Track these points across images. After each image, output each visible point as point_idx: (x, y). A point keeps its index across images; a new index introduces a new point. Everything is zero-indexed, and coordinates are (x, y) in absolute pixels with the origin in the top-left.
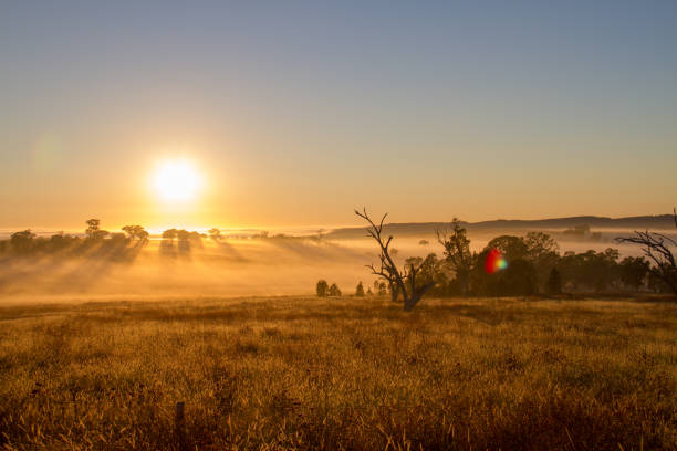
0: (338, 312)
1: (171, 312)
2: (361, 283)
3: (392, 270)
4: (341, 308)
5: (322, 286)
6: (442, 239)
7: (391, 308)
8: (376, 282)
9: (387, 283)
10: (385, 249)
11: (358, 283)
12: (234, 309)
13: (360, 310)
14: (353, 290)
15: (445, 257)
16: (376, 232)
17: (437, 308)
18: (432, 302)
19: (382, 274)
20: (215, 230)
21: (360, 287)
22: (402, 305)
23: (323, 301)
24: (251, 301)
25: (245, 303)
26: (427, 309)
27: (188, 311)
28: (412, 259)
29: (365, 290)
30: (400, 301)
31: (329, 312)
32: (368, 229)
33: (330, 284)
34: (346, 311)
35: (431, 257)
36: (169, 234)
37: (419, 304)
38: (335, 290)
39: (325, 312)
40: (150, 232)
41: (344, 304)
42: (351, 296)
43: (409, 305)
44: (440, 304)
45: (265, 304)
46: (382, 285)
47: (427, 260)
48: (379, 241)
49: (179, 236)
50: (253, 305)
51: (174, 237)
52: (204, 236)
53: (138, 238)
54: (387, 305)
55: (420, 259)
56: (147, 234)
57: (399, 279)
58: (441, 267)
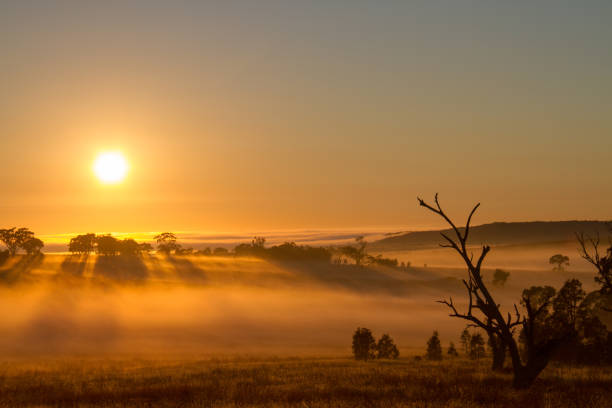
0: (387, 389)
1: (78, 390)
2: (436, 333)
3: (491, 309)
4: (393, 381)
5: (363, 339)
6: (592, 254)
7: (490, 382)
8: (466, 332)
9: (485, 336)
10: (475, 271)
11: (431, 335)
12: (196, 383)
13: (428, 384)
14: (421, 347)
15: (599, 287)
16: (458, 238)
17: (579, 383)
18: (570, 373)
19: (469, 317)
20: (166, 235)
21: (434, 342)
22: (511, 377)
23: (363, 367)
24: (231, 366)
25: (219, 371)
26: (558, 385)
27: (110, 388)
28: (534, 290)
29: (445, 345)
30: (508, 371)
31: (371, 388)
32: (443, 234)
33: (377, 337)
34: (402, 387)
35: (572, 285)
36: (82, 243)
37: (543, 375)
38: (387, 346)
39: (363, 389)
40: (47, 239)
41: (402, 374)
42: (418, 358)
43: (525, 376)
44: (585, 376)
45: (255, 371)
46: (477, 339)
47: (563, 291)
48: (464, 255)
49: (100, 249)
50: (234, 374)
51: (91, 248)
52: (147, 247)
53: (22, 252)
54: (481, 376)
55: (550, 291)
56: (39, 243)
57: (505, 327)
58: (593, 306)
